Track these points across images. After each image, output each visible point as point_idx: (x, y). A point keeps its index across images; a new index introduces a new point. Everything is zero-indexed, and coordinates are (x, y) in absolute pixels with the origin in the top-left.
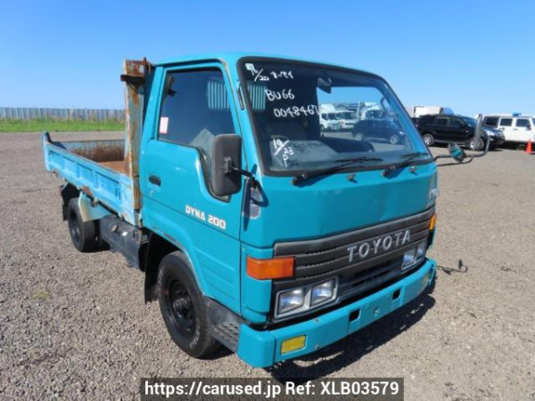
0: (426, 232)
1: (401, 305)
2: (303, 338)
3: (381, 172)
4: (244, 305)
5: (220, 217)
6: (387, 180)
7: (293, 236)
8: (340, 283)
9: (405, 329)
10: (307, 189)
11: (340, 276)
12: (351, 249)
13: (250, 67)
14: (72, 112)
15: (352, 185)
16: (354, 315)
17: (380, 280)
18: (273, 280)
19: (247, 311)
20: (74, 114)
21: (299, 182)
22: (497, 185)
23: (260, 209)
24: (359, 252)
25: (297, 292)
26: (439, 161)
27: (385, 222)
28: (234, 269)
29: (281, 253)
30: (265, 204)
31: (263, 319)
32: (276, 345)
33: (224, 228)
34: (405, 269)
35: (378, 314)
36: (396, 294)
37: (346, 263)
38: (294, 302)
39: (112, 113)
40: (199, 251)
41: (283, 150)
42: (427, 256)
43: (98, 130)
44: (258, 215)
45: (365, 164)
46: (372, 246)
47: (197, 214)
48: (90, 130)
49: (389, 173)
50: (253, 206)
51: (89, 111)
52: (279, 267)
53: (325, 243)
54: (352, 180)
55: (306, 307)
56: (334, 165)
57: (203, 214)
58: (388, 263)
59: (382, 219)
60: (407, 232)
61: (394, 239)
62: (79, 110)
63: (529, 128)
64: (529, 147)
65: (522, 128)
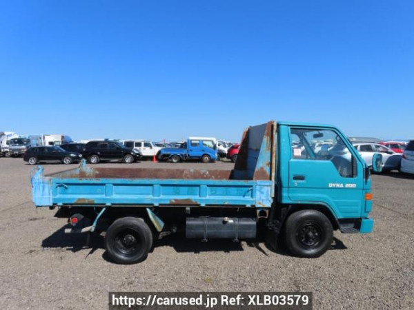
5: (352, 183)
47: (338, 185)
57: (342, 184)
63: (151, 147)
64: (155, 158)
65: (148, 148)
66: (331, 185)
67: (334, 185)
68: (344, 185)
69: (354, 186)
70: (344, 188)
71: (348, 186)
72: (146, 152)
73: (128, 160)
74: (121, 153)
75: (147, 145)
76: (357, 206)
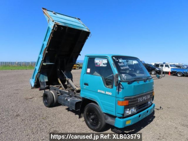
0: (152, 96)
1: (149, 114)
2: (130, 121)
3: (143, 81)
4: (117, 113)
5: (110, 92)
6: (144, 83)
7: (128, 95)
8: (137, 108)
9: (149, 123)
10: (130, 85)
11: (137, 106)
12: (139, 99)
13: (114, 58)
14: (16, 63)
15: (138, 84)
16: (140, 116)
17: (144, 108)
18: (125, 106)
19: (117, 114)
20: (17, 64)
21: (129, 83)
22: (162, 85)
23: (122, 90)
24: (140, 100)
25: (128, 109)
26: (153, 78)
27: (145, 93)
28: (114, 104)
29: (126, 100)
30: (123, 88)
31: (122, 116)
32: (125, 122)
33: (111, 94)
34: (149, 105)
35: (144, 117)
36: (148, 111)
37: (138, 103)
38: (128, 112)
39: (31, 63)
40: (102, 101)
41: (124, 77)
42: (153, 103)
43: (26, 69)
44: (121, 91)
45: (140, 79)
46: (143, 99)
47: (102, 92)
48: (23, 69)
49: (145, 81)
50: (120, 89)
51: (22, 63)
52: (126, 103)
53: (134, 97)
54: (138, 83)
55: (130, 113)
56: (134, 80)
57: (104, 92)
58: (145, 103)
59: (144, 92)
60: (149, 96)
61: (147, 97)
62: (19, 62)
63: (169, 67)
64: (170, 73)
65: (167, 68)
66: (99, 91)
67: (100, 91)
68: (105, 92)
69: (110, 94)
70: (105, 94)
71: (107, 93)
72: (165, 69)
73: (153, 73)
74: (150, 69)
75: (167, 66)
76: (113, 107)
